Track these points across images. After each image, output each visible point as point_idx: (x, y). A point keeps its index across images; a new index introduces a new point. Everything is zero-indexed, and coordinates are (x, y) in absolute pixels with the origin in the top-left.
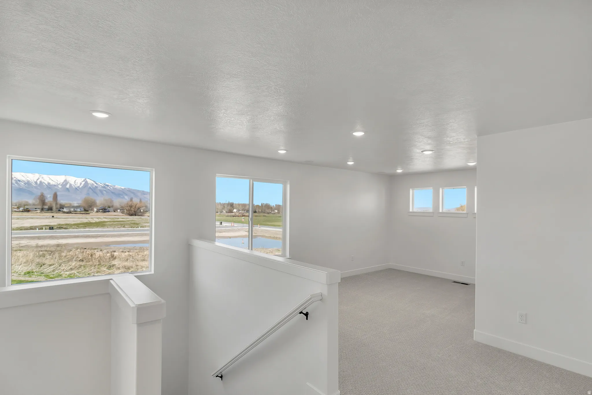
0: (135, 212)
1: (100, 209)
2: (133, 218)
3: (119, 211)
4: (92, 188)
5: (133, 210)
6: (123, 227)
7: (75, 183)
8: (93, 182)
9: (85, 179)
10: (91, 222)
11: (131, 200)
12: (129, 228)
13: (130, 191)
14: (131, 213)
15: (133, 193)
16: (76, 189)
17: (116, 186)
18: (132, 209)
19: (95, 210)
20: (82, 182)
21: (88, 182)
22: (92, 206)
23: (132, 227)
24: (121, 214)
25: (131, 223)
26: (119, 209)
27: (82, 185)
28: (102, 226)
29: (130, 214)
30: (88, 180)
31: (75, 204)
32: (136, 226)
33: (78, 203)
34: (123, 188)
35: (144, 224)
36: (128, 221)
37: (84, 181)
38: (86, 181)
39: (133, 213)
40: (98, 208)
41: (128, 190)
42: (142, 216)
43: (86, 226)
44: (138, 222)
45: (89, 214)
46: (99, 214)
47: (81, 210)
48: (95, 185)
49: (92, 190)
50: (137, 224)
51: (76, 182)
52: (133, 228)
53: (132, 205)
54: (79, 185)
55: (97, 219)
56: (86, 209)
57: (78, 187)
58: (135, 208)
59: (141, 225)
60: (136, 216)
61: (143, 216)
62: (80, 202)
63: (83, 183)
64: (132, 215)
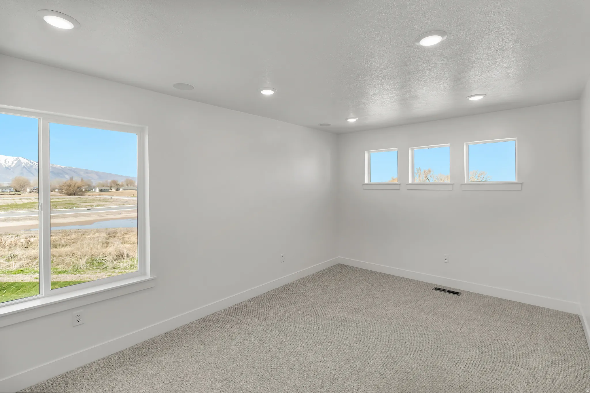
0: (74, 191)
1: (34, 190)
2: (70, 198)
3: (57, 190)
4: (26, 167)
5: (72, 189)
6: (55, 207)
7: (5, 162)
8: (27, 161)
9: (18, 158)
10: (17, 203)
11: (72, 179)
12: (62, 208)
13: (71, 170)
14: (70, 192)
15: (74, 172)
16: (7, 168)
17: (55, 165)
18: (70, 188)
19: (28, 190)
20: (14, 161)
21: (22, 161)
22: (24, 186)
23: (65, 208)
24: (59, 194)
25: (66, 204)
26: (56, 188)
27: (14, 164)
28: (29, 208)
29: (69, 194)
30: (21, 158)
31: (5, 184)
32: (71, 206)
33: (8, 184)
34: (63, 167)
35: (81, 204)
36: (63, 201)
37: (16, 159)
38: (18, 160)
39: (72, 193)
40: (31, 188)
41: (69, 169)
42: (82, 195)
43: (8, 209)
44: (74, 202)
45: (21, 195)
46: (32, 194)
47: (11, 191)
48: (30, 164)
49: (27, 169)
50: (73, 204)
51: (7, 161)
52: (67, 209)
53: (70, 184)
54: (10, 164)
55: (27, 200)
56: (17, 190)
57: (10, 166)
58: (74, 187)
59: (77, 206)
60: (75, 195)
61: (84, 195)
62: (10, 182)
63: (16, 162)
64: (70, 195)
